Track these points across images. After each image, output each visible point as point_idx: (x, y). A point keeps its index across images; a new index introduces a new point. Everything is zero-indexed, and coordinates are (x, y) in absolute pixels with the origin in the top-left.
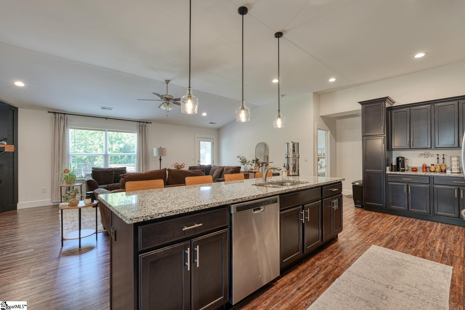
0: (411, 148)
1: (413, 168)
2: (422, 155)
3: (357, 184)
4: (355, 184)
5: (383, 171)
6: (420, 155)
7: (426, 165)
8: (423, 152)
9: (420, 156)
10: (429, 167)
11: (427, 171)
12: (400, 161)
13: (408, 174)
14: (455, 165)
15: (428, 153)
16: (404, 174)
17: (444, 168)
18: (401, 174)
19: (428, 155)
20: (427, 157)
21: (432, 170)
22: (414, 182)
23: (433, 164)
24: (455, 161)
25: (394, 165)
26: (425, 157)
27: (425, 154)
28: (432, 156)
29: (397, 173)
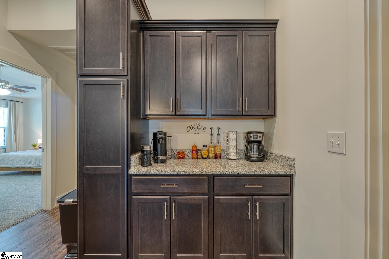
0: (177, 113)
1: (179, 153)
2: (191, 128)
3: (69, 201)
4: (64, 202)
5: (123, 169)
6: (189, 128)
7: (196, 147)
8: (192, 123)
9: (188, 131)
10: (200, 150)
11: (199, 157)
12: (159, 140)
13: (172, 173)
14: (234, 146)
15: (199, 126)
16: (163, 173)
17: (219, 151)
18: (158, 173)
19: (199, 129)
20: (198, 133)
21: (204, 155)
22: (182, 191)
23: (205, 144)
24: (234, 140)
25: (146, 151)
26: (195, 132)
27: (195, 128)
28: (204, 131)
29: (150, 172)
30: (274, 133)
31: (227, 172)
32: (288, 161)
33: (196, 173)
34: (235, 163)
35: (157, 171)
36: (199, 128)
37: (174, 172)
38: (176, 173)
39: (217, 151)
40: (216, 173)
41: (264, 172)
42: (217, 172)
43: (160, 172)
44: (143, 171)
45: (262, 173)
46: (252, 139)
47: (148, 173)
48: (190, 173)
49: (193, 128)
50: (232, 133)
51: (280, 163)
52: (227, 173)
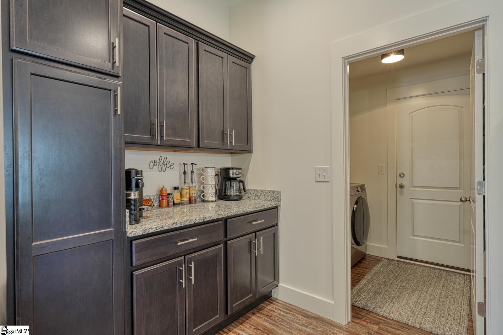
2: (155, 164)
5: (117, 232)
6: (152, 164)
7: (166, 190)
8: (155, 156)
9: (151, 167)
10: (171, 194)
11: (170, 204)
12: (137, 183)
13: (189, 224)
14: (212, 185)
15: (164, 161)
16: (179, 225)
17: (195, 193)
18: (172, 227)
19: (165, 165)
20: (164, 171)
21: (177, 201)
22: (197, 245)
23: (176, 186)
24: (213, 178)
25: (134, 199)
26: (160, 170)
27: (160, 163)
28: (172, 167)
29: (162, 228)
30: (248, 169)
31: (239, 211)
32: (273, 194)
33: (213, 219)
34: (214, 205)
35: (171, 225)
36: (165, 163)
37: (191, 222)
38: (193, 223)
39: (193, 194)
40: (230, 215)
41: (264, 207)
42: (232, 214)
43: (175, 225)
44: (153, 229)
45: (263, 208)
46: (231, 176)
47: (159, 230)
48: (208, 220)
49: (158, 164)
50: (211, 169)
51: (262, 198)
52: (239, 213)
